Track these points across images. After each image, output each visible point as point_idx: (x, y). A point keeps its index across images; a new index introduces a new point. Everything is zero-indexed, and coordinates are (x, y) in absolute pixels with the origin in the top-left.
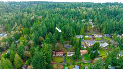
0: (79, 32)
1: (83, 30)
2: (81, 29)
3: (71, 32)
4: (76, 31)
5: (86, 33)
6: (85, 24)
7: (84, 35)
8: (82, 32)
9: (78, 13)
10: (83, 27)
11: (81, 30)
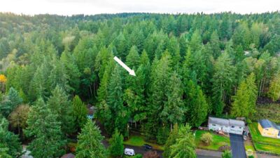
0: (228, 103)
1: (246, 91)
2: (237, 85)
3: (175, 96)
4: (209, 92)
5: (266, 111)
6: (261, 62)
7: (252, 120)
8: (240, 104)
9: (230, 29)
10: (251, 79)
11: (240, 91)
